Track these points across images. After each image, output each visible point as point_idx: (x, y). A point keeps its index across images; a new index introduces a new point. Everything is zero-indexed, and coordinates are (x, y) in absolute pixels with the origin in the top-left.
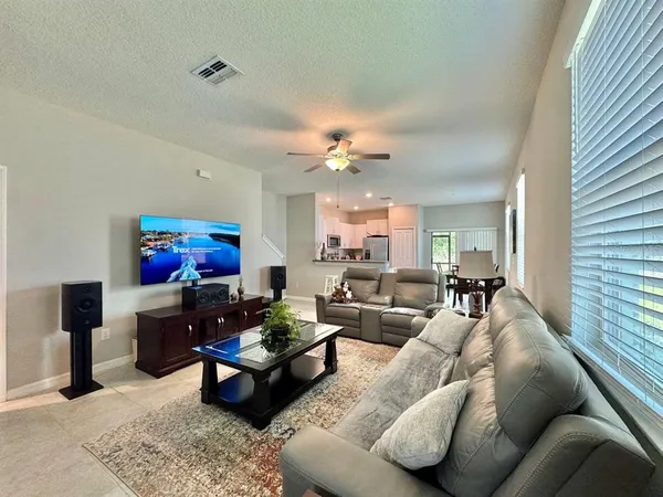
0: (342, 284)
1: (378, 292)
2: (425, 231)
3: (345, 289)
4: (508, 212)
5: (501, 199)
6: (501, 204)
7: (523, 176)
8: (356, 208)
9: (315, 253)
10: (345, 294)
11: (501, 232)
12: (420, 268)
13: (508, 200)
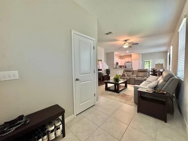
0: (124, 73)
1: (133, 74)
2: (142, 60)
3: (125, 74)
4: (168, 54)
5: (167, 50)
6: (166, 52)
7: (172, 46)
8: (123, 55)
9: (114, 67)
10: (125, 75)
11: (166, 60)
12: (141, 68)
13: (168, 51)
